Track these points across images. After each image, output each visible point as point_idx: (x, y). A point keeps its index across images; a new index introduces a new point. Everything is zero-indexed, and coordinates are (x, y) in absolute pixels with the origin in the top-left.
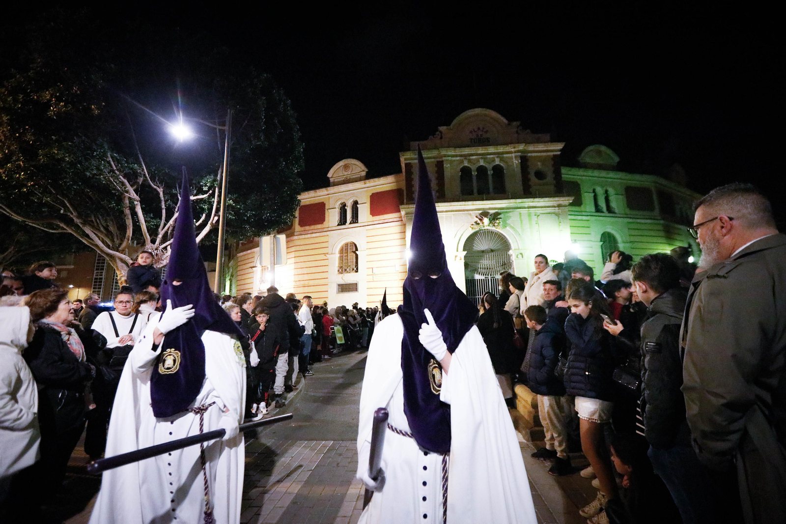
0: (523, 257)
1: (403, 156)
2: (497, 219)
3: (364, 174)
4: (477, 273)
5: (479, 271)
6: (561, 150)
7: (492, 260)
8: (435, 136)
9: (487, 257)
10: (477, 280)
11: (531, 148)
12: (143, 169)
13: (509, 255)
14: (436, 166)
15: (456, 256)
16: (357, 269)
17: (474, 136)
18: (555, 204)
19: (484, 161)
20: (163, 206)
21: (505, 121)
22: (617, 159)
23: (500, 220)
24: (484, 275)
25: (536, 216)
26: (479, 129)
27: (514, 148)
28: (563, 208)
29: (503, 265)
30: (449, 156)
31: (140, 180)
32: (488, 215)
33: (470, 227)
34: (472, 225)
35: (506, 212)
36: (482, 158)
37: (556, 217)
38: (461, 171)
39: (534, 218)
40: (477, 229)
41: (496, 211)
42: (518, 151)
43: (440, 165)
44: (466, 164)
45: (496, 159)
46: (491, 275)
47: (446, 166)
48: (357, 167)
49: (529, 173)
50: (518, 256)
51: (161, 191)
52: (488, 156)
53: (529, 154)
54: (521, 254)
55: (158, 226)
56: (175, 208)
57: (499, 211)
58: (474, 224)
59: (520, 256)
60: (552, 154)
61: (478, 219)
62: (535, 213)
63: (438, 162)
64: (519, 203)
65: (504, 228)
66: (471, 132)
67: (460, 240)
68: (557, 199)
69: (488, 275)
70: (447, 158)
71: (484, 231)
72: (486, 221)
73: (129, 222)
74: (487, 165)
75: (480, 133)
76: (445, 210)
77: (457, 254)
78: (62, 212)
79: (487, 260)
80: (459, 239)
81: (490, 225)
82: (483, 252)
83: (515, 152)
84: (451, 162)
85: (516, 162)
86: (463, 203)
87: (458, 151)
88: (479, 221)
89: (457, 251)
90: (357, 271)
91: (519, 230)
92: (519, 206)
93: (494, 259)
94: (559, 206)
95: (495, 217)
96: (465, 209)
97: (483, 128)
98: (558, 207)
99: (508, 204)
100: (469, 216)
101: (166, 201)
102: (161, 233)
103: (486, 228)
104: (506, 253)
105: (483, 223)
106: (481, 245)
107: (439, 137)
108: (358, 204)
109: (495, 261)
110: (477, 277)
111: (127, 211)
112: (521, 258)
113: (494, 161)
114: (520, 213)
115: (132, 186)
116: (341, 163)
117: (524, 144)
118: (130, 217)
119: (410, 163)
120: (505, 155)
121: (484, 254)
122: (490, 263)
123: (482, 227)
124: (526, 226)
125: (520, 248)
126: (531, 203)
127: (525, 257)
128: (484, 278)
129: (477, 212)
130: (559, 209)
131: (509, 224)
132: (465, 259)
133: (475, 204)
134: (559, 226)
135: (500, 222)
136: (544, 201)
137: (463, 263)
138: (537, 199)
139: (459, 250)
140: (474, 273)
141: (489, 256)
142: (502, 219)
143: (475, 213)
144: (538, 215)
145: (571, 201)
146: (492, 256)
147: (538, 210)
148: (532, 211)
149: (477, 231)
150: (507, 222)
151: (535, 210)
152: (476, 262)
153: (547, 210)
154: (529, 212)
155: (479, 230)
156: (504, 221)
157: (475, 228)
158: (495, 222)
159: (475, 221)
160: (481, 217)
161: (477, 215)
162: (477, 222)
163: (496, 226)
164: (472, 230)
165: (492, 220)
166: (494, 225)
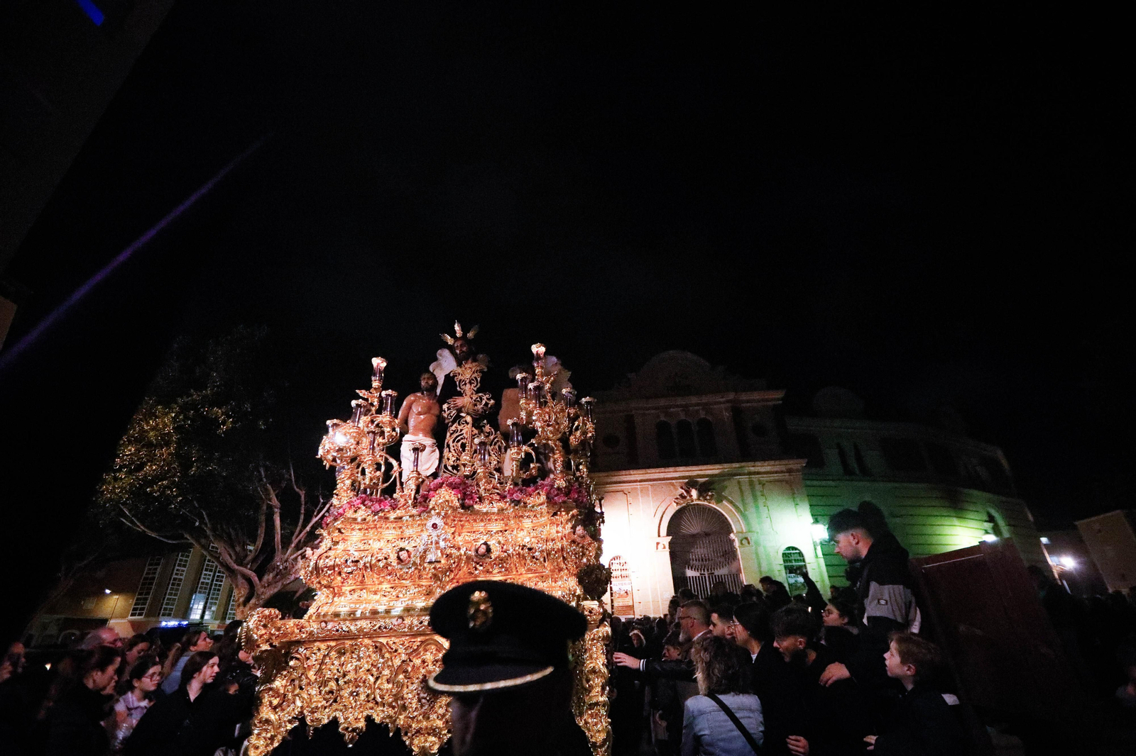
2: (710, 490)
4: (689, 568)
5: (693, 564)
6: (782, 399)
7: (707, 547)
8: (622, 384)
9: (700, 544)
10: (690, 577)
11: (744, 397)
12: (290, 475)
13: (730, 540)
14: (625, 421)
15: (658, 544)
17: (671, 383)
18: (783, 468)
19: (686, 414)
20: (303, 511)
21: (707, 364)
23: (714, 491)
24: (698, 570)
25: (761, 485)
26: (676, 374)
27: (722, 398)
28: (795, 474)
29: (723, 556)
30: (640, 409)
31: (283, 485)
32: (697, 485)
33: (674, 501)
34: (677, 499)
35: (722, 481)
36: (682, 411)
37: (788, 486)
38: (656, 427)
39: (758, 487)
41: (708, 479)
42: (728, 401)
43: (630, 420)
44: (663, 418)
45: (701, 411)
46: (708, 570)
47: (638, 421)
49: (744, 429)
50: (743, 542)
51: (302, 494)
52: (691, 408)
53: (744, 405)
54: (746, 538)
55: (292, 533)
56: (314, 511)
57: (712, 479)
58: (678, 497)
59: (745, 542)
60: (771, 403)
61: (683, 491)
62: (759, 481)
63: (627, 417)
64: (736, 468)
66: (667, 379)
67: (661, 521)
68: (784, 462)
69: (704, 570)
70: (638, 412)
71: (693, 506)
72: (694, 493)
73: (261, 532)
74: (689, 419)
75: (678, 379)
76: (639, 479)
77: (658, 540)
78: (197, 524)
79: (700, 547)
80: (659, 519)
81: (701, 498)
82: (693, 536)
83: (724, 403)
84: (644, 416)
85: (727, 415)
86: (663, 470)
87: (652, 403)
88: (685, 494)
89: (659, 536)
91: (741, 506)
92: (736, 472)
93: (710, 547)
94: (790, 471)
95: (705, 489)
96: (666, 477)
97: (682, 374)
99: (722, 470)
100: (672, 487)
101: (305, 504)
102: (295, 542)
103: (695, 502)
104: (727, 536)
105: (691, 496)
106: (692, 527)
107: (627, 385)
109: (712, 549)
110: (690, 573)
111: (263, 518)
112: (747, 544)
113: (698, 413)
114: (739, 482)
115: (274, 491)
117: (734, 393)
118: (264, 525)
120: (711, 407)
121: (696, 539)
122: (706, 552)
123: (690, 501)
124: (749, 499)
125: (744, 531)
126: (752, 468)
127: (752, 543)
128: (699, 575)
129: (681, 481)
130: (790, 475)
131: (726, 498)
132: (670, 548)
133: (678, 470)
134: (794, 498)
135: (712, 496)
136: (768, 465)
137: (668, 553)
138: (758, 463)
139: (661, 535)
140: (685, 568)
141: (703, 542)
142: (716, 489)
143: (679, 482)
144: (763, 483)
145: (804, 465)
146: (708, 542)
147: (763, 477)
148: (756, 477)
149: (682, 507)
150: (723, 493)
151: (759, 477)
152: (686, 551)
153: (774, 476)
154: (751, 479)
155: (685, 506)
156: (720, 492)
157: (680, 504)
158: (707, 495)
159: (680, 493)
160: (687, 487)
161: (682, 486)
162: (683, 495)
163: (710, 500)
164: (677, 505)
165: (702, 491)
166: (706, 499)
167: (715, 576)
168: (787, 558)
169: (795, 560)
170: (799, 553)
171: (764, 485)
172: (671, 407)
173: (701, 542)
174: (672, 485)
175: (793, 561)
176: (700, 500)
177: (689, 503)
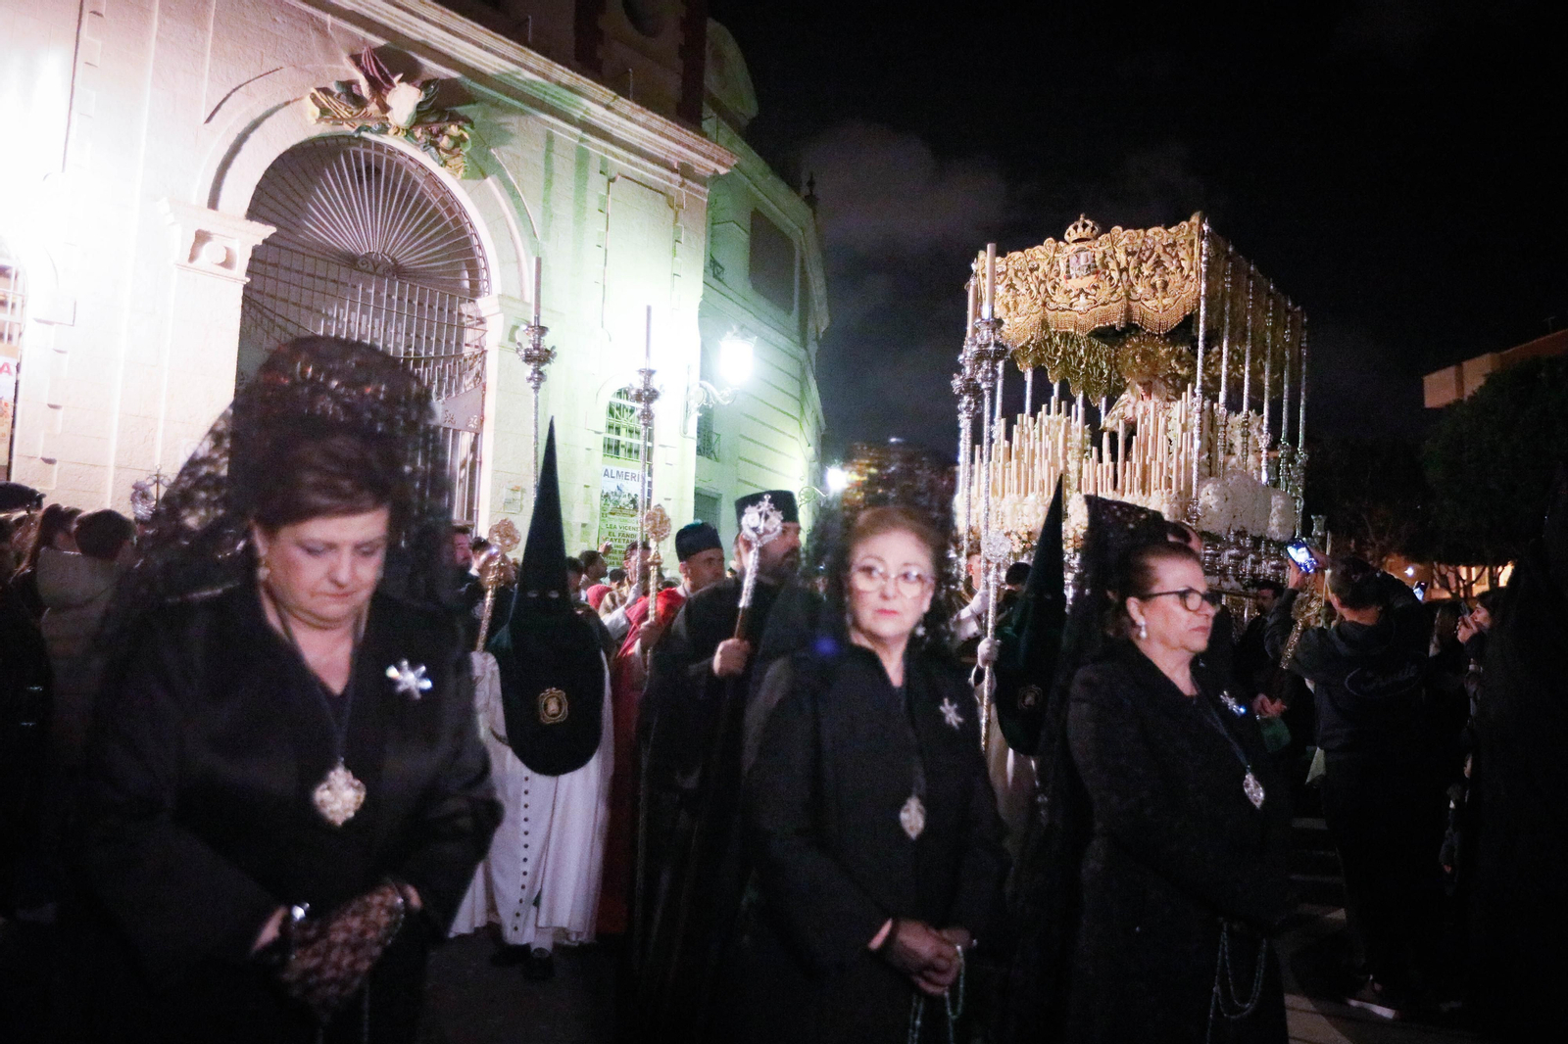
2: (454, 118)
7: (389, 312)
9: (366, 296)
15: (202, 237)
23: (467, 128)
25: (605, 179)
28: (696, 186)
32: (415, 79)
33: (314, 99)
34: (326, 91)
35: (496, 104)
37: (671, 213)
39: (597, 182)
40: (347, 129)
41: (455, 75)
50: (517, 335)
57: (468, 82)
58: (336, 90)
61: (359, 76)
62: (604, 162)
64: (559, 84)
65: (471, 183)
67: (235, 149)
68: (689, 136)
71: (373, 153)
72: (404, 99)
77: (208, 221)
79: (364, 311)
80: (232, 139)
81: (418, 133)
82: (351, 261)
88: (364, 89)
89: (213, 203)
91: (535, 215)
92: (549, 100)
93: (400, 315)
94: (686, 171)
95: (443, 104)
98: (682, 175)
99: (513, 67)
100: (314, 36)
103: (388, 140)
104: (462, 304)
105: (385, 108)
106: (351, 226)
114: (550, 138)
121: (356, 274)
123: (375, 126)
124: (564, 209)
125: (527, 298)
126: (600, 111)
129: (360, 32)
130: (682, 185)
131: (498, 169)
132: (250, 272)
135: (459, 141)
136: (644, 126)
137: (241, 293)
138: (626, 105)
139: (222, 203)
141: (377, 293)
142: (472, 127)
143: (347, 32)
144: (613, 175)
145: (722, 171)
146: (395, 297)
147: (616, 156)
148: (600, 148)
149: (336, 138)
150: (492, 150)
151: (606, 151)
152: (307, 308)
153: (644, 168)
154: (584, 145)
155: (350, 137)
156: (483, 144)
157: (337, 120)
158: (442, 132)
159: (344, 78)
160: (380, 70)
161: (358, 51)
162: (355, 91)
163: (445, 155)
164: (319, 121)
165: (426, 113)
166: (435, 145)
168: (613, 421)
169: (630, 431)
171: (612, 180)
173: (372, 291)
174: (316, 29)
175: (623, 431)
176: (413, 136)
177: (368, 129)
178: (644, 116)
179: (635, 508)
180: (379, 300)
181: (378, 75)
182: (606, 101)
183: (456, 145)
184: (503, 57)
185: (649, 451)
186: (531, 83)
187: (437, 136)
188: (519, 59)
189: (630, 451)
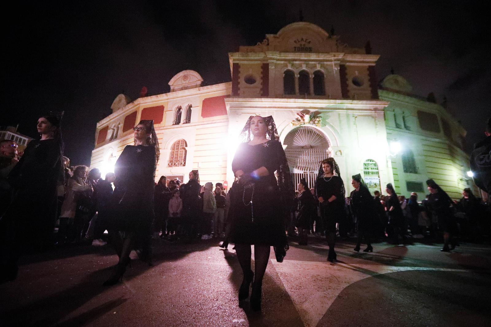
0: (341, 154)
1: (232, 56)
2: (317, 117)
3: (199, 83)
4: (296, 168)
5: (298, 165)
6: (376, 62)
7: (311, 155)
8: (263, 43)
9: (306, 153)
10: (296, 174)
11: (349, 58)
13: (327, 152)
14: (262, 67)
16: (185, 163)
17: (298, 45)
18: (372, 107)
19: (306, 66)
21: (327, 34)
22: (409, 88)
23: (321, 118)
24: (303, 169)
25: (354, 118)
26: (302, 39)
27: (334, 56)
28: (379, 112)
30: (274, 59)
33: (292, 123)
34: (294, 121)
35: (326, 112)
36: (304, 63)
37: (373, 120)
38: (284, 73)
39: (352, 119)
40: (298, 126)
41: (317, 110)
42: (338, 60)
43: (265, 68)
44: (290, 68)
45: (317, 65)
46: (310, 170)
47: (271, 68)
48: (194, 77)
49: (347, 80)
50: (337, 153)
52: (310, 63)
53: (348, 64)
54: (340, 151)
57: (320, 110)
58: (295, 120)
59: (339, 153)
60: (368, 65)
62: (353, 114)
63: (264, 64)
64: (338, 103)
65: (323, 126)
66: (295, 42)
68: (374, 102)
69: (307, 170)
70: (272, 61)
71: (304, 128)
72: (307, 117)
74: (308, 70)
75: (303, 43)
76: (267, 106)
79: (306, 155)
81: (311, 122)
82: (303, 147)
83: (335, 60)
84: (276, 65)
85: (336, 69)
86: (286, 100)
87: (284, 56)
88: (300, 118)
90: (184, 165)
91: (338, 129)
92: (337, 107)
93: (313, 155)
94: (376, 109)
96: (287, 106)
97: (306, 40)
98: (375, 110)
99: (328, 104)
100: (291, 113)
103: (306, 125)
104: (325, 150)
105: (304, 120)
106: (301, 141)
107: (267, 43)
108: (192, 107)
109: (314, 157)
110: (296, 171)
112: (340, 155)
113: (315, 66)
114: (339, 114)
116: (181, 74)
117: (343, 54)
119: (238, 64)
120: (325, 63)
121: (303, 149)
122: (309, 159)
123: (303, 124)
124: (345, 126)
125: (339, 146)
126: (350, 105)
127: (343, 154)
128: (303, 173)
129: (298, 109)
130: (375, 113)
131: (328, 123)
133: (296, 101)
134: (376, 128)
136: (362, 104)
138: (355, 102)
140: (294, 167)
141: (308, 152)
142: (321, 117)
143: (296, 111)
144: (356, 116)
145: (386, 106)
146: (311, 152)
147: (356, 112)
148: (350, 112)
149: (297, 128)
150: (327, 121)
151: (353, 112)
152: (296, 157)
153: (364, 112)
154: (348, 113)
155: (299, 127)
156: (324, 120)
157: (296, 125)
158: (315, 120)
159: (296, 118)
160: (302, 114)
161: (298, 113)
162: (298, 119)
163: (316, 124)
164: (293, 126)
165: (312, 118)
166: (314, 123)
167: (314, 174)
168: (366, 167)
169: (371, 168)
170: (375, 164)
171: (356, 117)
172: (296, 60)
173: (307, 152)
174: (291, 112)
175: (370, 169)
176: (310, 123)
177: (302, 125)
178: (361, 102)
179: (376, 186)
180: (308, 153)
181: (302, 115)
182: (350, 103)
183: (319, 122)
184: (325, 103)
185: (378, 173)
186: (333, 106)
187: (314, 121)
188: (328, 102)
189: (372, 173)
